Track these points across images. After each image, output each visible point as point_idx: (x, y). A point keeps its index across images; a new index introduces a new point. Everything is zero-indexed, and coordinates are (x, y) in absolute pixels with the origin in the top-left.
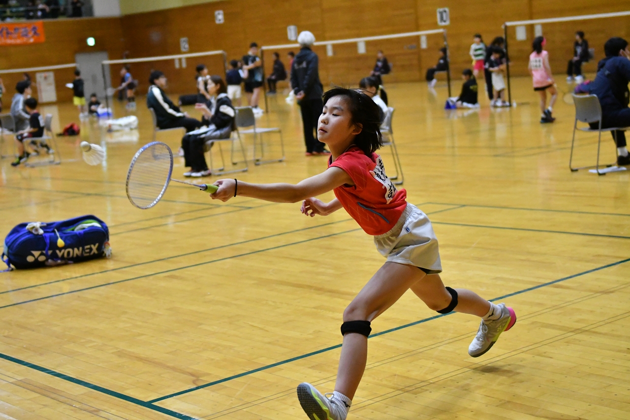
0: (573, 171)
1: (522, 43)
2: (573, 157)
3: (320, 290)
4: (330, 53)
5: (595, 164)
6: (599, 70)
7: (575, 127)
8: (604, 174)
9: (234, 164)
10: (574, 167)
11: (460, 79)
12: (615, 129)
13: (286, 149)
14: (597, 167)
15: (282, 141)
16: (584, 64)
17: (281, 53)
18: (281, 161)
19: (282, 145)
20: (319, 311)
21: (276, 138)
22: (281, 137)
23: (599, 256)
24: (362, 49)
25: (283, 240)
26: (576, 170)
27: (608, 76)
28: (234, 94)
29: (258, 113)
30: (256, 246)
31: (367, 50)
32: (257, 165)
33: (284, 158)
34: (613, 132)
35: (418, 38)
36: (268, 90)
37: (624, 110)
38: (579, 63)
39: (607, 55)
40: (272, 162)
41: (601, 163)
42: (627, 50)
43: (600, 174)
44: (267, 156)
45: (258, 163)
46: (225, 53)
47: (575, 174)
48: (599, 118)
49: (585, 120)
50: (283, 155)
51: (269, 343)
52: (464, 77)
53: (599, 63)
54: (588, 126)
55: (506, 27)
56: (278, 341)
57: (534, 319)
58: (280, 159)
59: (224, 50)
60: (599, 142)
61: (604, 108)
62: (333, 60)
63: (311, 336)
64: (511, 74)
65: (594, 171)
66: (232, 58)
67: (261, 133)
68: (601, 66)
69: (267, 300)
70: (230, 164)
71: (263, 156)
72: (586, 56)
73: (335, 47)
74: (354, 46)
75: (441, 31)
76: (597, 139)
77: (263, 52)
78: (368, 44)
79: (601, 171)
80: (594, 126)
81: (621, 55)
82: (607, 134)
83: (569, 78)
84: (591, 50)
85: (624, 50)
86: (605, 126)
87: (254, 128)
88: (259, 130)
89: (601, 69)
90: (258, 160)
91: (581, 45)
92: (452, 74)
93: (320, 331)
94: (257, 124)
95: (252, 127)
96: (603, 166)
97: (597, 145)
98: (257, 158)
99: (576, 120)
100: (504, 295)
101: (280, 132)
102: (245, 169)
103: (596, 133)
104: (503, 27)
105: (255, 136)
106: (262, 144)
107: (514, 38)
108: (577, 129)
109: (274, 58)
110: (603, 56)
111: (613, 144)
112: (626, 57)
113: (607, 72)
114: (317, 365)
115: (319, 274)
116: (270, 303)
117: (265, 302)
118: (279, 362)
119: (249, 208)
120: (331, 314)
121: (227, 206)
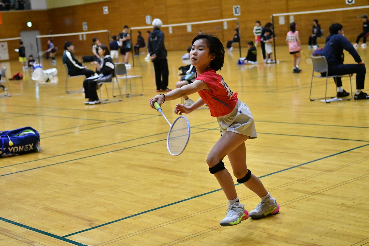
0: (311, 100)
1: (282, 26)
2: (312, 93)
3: (164, 170)
4: (171, 32)
5: (324, 96)
6: (326, 42)
7: (313, 75)
8: (329, 102)
9: (114, 97)
10: (312, 99)
11: (247, 47)
12: (335, 76)
13: (145, 88)
14: (326, 98)
15: (142, 83)
16: (318, 38)
17: (142, 32)
18: (141, 95)
19: (143, 85)
20: (164, 182)
21: (139, 81)
22: (142, 81)
23: (326, 150)
24: (189, 29)
25: (143, 141)
26: (313, 100)
27: (332, 45)
28: (115, 56)
29: (128, 66)
30: (127, 145)
31: (193, 30)
32: (127, 97)
33: (144, 93)
34: (334, 78)
35: (222, 23)
36: (134, 53)
37: (340, 65)
38: (315, 38)
39: (331, 33)
40: (137, 95)
41: (327, 96)
42: (342, 30)
43: (327, 103)
44: (134, 92)
45: (128, 96)
46: (109, 32)
47: (313, 102)
48: (326, 70)
49: (319, 71)
50: (143, 91)
51: (134, 202)
52: (249, 46)
53: (327, 38)
54: (320, 75)
55: (273, 17)
56: (139, 200)
57: (288, 187)
58: (141, 94)
59: (109, 30)
60: (327, 84)
61: (329, 64)
62: (173, 36)
63: (159, 198)
64: (276, 44)
65: (324, 101)
66: (113, 34)
67: (130, 79)
68: (328, 40)
69: (133, 177)
70: (112, 97)
71: (131, 92)
72: (319, 34)
73: (174, 28)
74: (185, 27)
75: (235, 19)
76: (325, 82)
77: (131, 31)
78: (193, 26)
79: (328, 101)
80: (323, 75)
81: (339, 34)
82: (331, 79)
83: (309, 47)
84: (322, 30)
85: (341, 30)
86: (330, 75)
87: (126, 76)
88: (129, 77)
89: (328, 42)
90: (128, 94)
91: (316, 28)
92: (242, 44)
93: (164, 195)
94: (128, 73)
95: (125, 75)
96: (328, 98)
97: (325, 85)
98: (128, 93)
99: (313, 71)
100: (271, 173)
101: (141, 78)
102: (121, 99)
103: (324, 79)
104: (271, 17)
105: (126, 80)
106: (130, 85)
107: (278, 23)
108: (314, 76)
109: (138, 34)
111: (334, 85)
112: (342, 34)
113: (331, 43)
114: (162, 215)
115: (164, 161)
116: (135, 178)
117: (132, 178)
118: (140, 212)
119: (123, 122)
120: (170, 185)
121: (110, 121)
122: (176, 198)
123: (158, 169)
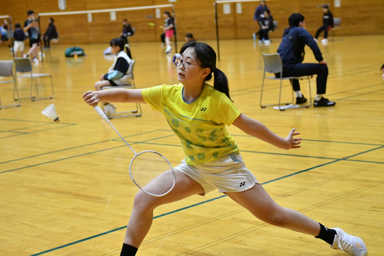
0: (262, 107)
1: (228, 16)
2: (263, 98)
3: (77, 195)
4: (90, 19)
5: (278, 103)
6: (284, 36)
7: (264, 76)
8: (284, 110)
9: (16, 100)
10: (263, 106)
11: (184, 40)
12: (292, 78)
13: (55, 89)
14: (279, 105)
15: (52, 83)
16: (270, 32)
17: (55, 19)
18: (51, 98)
19: (52, 86)
20: (76, 211)
21: (48, 81)
22: (52, 81)
23: (280, 169)
24: (113, 17)
25: (50, 157)
26: (265, 107)
27: (291, 40)
28: (19, 48)
30: (30, 162)
31: (117, 18)
32: (33, 101)
33: (53, 96)
34: (290, 80)
35: (154, 10)
36: (43, 46)
37: (299, 64)
39: (290, 25)
40: (46, 99)
41: (281, 102)
42: (304, 22)
43: (281, 110)
44: (41, 94)
45: (34, 99)
46: (11, 18)
47: (264, 109)
48: (280, 70)
49: (271, 72)
50: (53, 93)
51: (36, 237)
52: (187, 39)
53: (285, 31)
54: (273, 75)
55: (216, 4)
56: (43, 235)
57: (233, 216)
58: (51, 97)
59: (10, 15)
60: (281, 87)
62: (92, 25)
63: (68, 231)
64: (220, 38)
65: (277, 108)
66: (17, 22)
67: (36, 78)
68: (286, 33)
69: (36, 204)
70: (13, 100)
71: (38, 94)
72: (272, 27)
73: (93, 15)
74: (108, 14)
75: (170, 5)
76: (279, 85)
77: (39, 17)
78: (118, 13)
79: (282, 108)
80: (278, 76)
81: (300, 26)
82: (287, 82)
83: (260, 42)
84: (275, 22)
85: (302, 22)
86: (285, 75)
87: (31, 74)
88: (35, 75)
89: (286, 35)
90: (34, 98)
91: (268, 19)
92: (178, 37)
93: (75, 227)
94: (33, 70)
95: (30, 72)
96: (283, 104)
97: (279, 89)
98: (33, 96)
99: (265, 71)
100: (213, 198)
101: (51, 76)
102: (19, 104)
103: (278, 81)
104: (214, 4)
105: (32, 79)
106: (37, 85)
107: (222, 12)
108: (266, 78)
110: (288, 26)
112: (303, 27)
113: (290, 38)
114: (72, 253)
115: (77, 183)
116: (38, 206)
117: (34, 205)
118: (43, 251)
119: (26, 133)
120: (84, 214)
121: (9, 131)
122: (90, 231)
123: (69, 193)
